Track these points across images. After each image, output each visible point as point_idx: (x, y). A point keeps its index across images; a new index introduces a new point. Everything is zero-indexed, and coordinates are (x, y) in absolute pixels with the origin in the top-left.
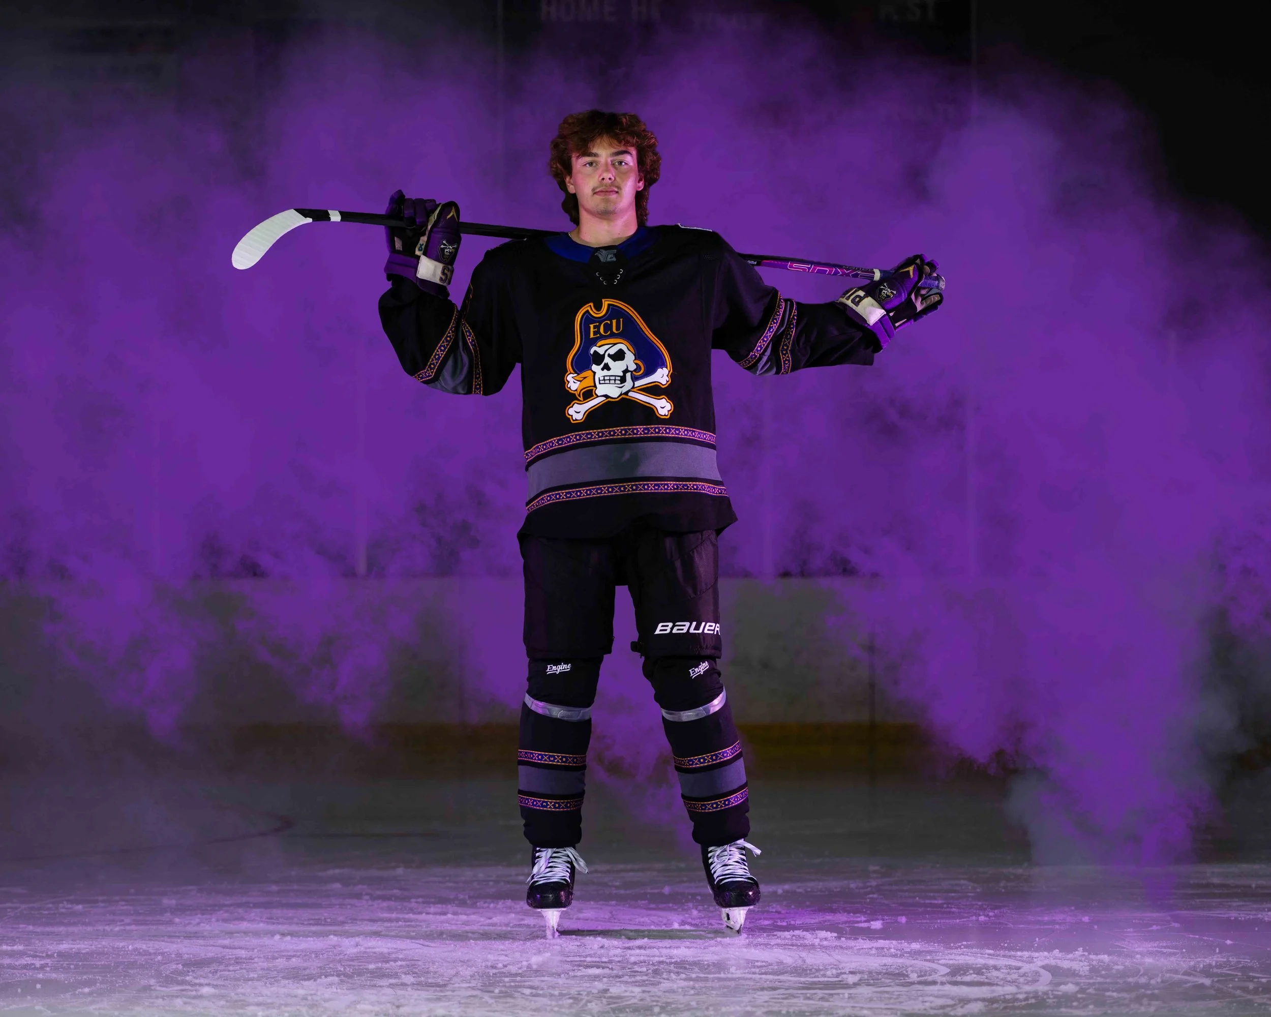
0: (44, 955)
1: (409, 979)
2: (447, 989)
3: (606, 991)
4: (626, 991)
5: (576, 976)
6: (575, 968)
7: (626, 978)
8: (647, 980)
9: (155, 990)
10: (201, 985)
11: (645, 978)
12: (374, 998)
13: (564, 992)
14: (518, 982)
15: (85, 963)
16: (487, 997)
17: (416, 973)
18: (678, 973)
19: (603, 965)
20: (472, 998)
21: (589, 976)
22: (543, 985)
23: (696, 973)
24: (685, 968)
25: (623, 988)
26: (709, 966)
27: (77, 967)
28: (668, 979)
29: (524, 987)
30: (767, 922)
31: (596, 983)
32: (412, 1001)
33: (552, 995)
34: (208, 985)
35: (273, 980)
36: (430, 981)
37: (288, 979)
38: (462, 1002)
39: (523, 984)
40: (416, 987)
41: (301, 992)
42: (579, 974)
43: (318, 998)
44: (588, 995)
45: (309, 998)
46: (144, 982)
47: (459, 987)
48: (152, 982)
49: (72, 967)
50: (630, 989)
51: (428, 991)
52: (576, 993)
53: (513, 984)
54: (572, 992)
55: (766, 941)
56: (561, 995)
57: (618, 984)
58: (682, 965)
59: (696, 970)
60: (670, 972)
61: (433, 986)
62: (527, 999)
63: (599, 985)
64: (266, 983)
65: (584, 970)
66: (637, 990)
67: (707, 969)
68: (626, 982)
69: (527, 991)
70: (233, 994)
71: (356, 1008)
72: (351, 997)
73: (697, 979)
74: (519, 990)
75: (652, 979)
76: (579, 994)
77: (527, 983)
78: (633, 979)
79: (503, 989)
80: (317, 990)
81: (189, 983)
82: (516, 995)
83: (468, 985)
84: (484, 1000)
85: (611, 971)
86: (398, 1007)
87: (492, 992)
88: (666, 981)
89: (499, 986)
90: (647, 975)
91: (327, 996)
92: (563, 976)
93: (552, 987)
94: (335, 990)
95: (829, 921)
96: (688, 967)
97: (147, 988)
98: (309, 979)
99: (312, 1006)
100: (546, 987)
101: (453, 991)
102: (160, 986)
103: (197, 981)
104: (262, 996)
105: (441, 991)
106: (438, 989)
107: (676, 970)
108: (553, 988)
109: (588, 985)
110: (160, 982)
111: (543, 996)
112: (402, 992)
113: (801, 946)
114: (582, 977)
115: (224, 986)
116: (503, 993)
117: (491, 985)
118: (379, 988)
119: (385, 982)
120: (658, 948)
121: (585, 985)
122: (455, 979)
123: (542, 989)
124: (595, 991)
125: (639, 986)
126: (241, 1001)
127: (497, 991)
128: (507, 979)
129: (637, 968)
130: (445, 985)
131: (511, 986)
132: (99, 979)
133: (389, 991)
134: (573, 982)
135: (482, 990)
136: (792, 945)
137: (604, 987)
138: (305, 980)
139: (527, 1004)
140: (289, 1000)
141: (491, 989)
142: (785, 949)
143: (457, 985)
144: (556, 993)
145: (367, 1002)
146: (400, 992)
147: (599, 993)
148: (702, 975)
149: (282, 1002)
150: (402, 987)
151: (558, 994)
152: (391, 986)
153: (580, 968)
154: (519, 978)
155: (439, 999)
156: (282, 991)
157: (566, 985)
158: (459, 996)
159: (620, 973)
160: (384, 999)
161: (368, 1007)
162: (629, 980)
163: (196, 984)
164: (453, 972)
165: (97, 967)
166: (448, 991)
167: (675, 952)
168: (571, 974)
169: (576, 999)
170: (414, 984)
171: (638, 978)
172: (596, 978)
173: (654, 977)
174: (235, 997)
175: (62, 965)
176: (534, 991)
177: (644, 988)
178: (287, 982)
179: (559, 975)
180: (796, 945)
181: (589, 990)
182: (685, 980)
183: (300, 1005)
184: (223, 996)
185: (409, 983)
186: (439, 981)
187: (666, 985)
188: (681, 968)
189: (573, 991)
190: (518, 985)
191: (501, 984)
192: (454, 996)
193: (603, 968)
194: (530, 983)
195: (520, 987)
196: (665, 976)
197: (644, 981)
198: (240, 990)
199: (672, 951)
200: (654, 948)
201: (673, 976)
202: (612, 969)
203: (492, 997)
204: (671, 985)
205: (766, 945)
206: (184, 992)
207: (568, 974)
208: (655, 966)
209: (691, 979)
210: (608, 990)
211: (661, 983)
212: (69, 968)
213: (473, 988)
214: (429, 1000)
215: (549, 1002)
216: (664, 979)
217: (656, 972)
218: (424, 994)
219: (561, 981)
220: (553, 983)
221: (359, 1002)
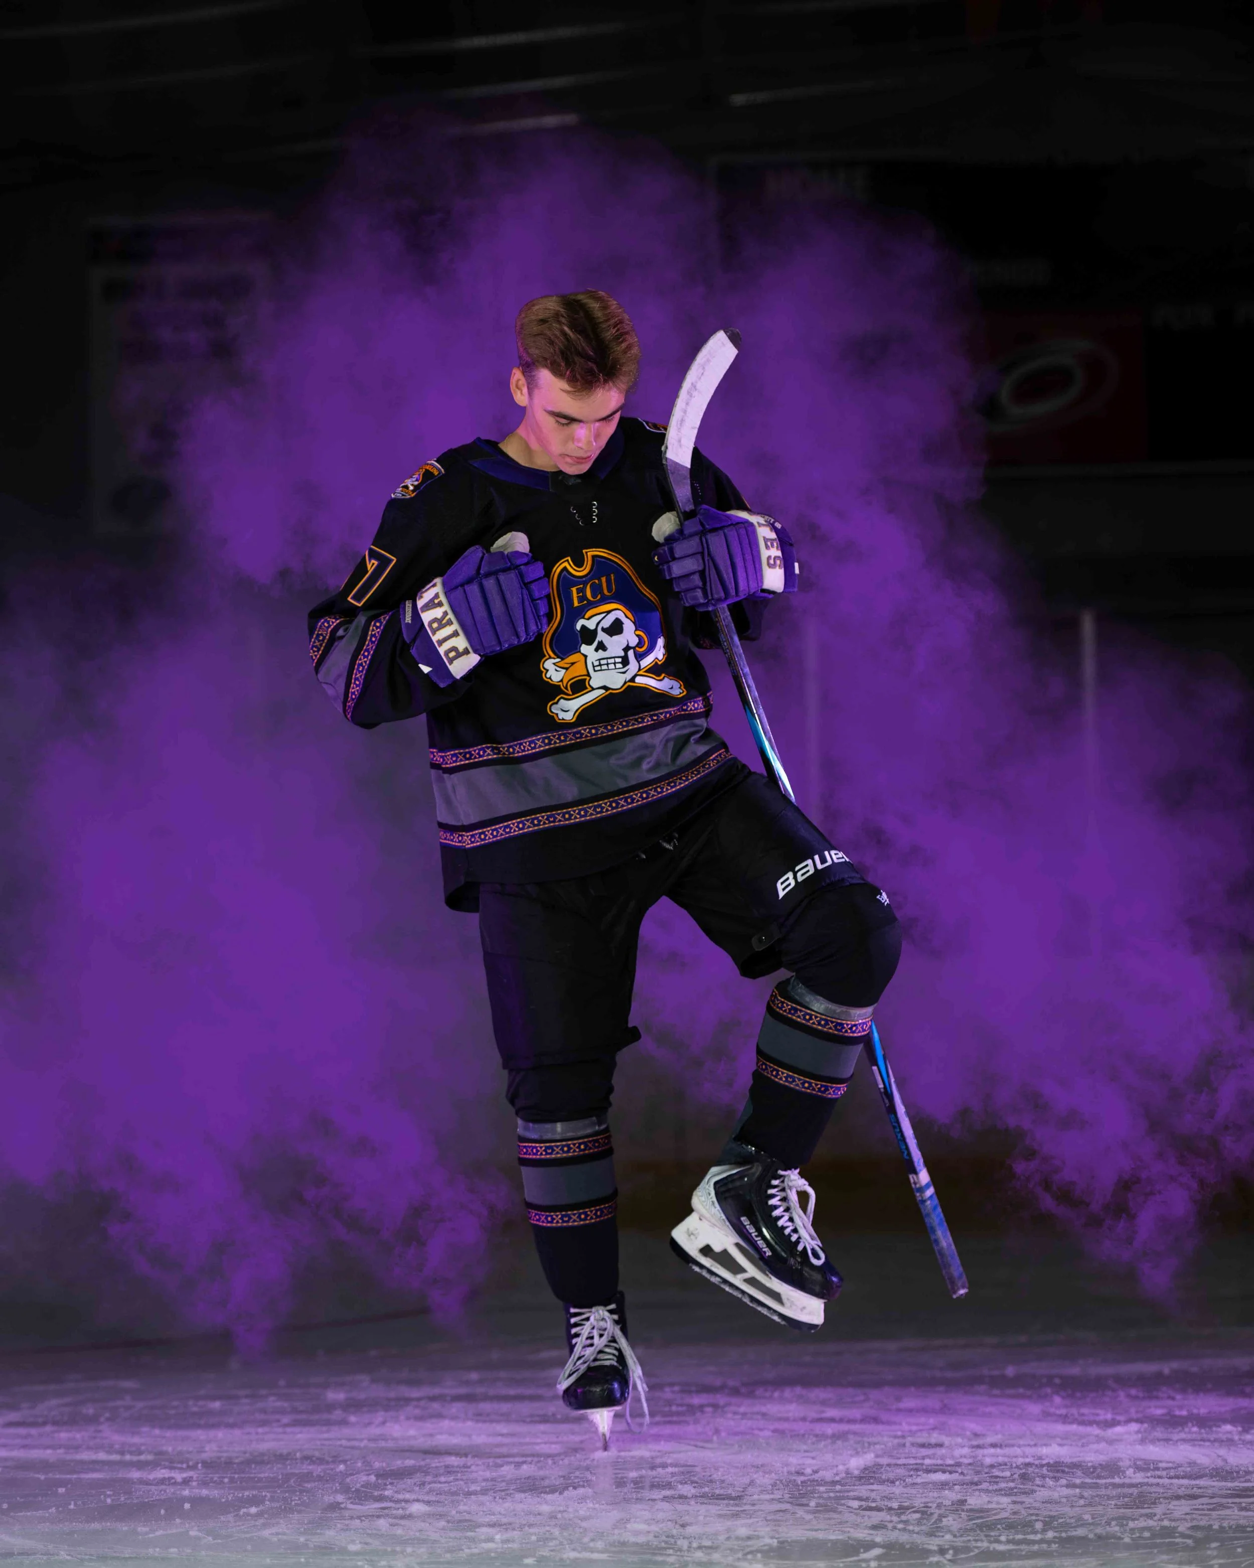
0: (184, 1466)
1: (687, 1490)
2: (744, 1501)
3: (963, 1502)
4: (989, 1502)
5: (916, 1484)
6: (912, 1473)
7: (985, 1486)
8: (1016, 1488)
9: (345, 1508)
10: (407, 1501)
11: (1012, 1485)
12: (647, 1515)
13: (906, 1504)
14: (837, 1492)
15: (243, 1475)
16: (800, 1512)
17: (697, 1483)
18: (1056, 1479)
19: (949, 1468)
20: (781, 1514)
21: (934, 1483)
22: (873, 1495)
23: (1079, 1477)
24: (1063, 1472)
25: (985, 1498)
26: (1095, 1468)
27: (232, 1480)
28: (1043, 1486)
29: (848, 1498)
30: (1159, 1412)
31: (947, 1492)
32: (701, 1518)
33: (891, 1509)
34: (418, 1500)
35: (503, 1493)
36: (717, 1492)
37: (524, 1492)
38: (769, 1518)
39: (846, 1494)
40: (700, 1500)
41: (545, 1508)
42: (919, 1480)
43: (572, 1516)
44: (939, 1506)
45: (559, 1516)
46: (328, 1499)
47: (759, 1500)
48: (340, 1498)
49: (226, 1480)
50: (995, 1499)
51: (719, 1505)
52: (923, 1505)
53: (832, 1495)
54: (916, 1505)
55: (1165, 1436)
56: (902, 1509)
57: (977, 1493)
58: (1057, 1468)
59: (1079, 1473)
60: (1043, 1477)
61: (724, 1499)
62: (857, 1514)
63: (950, 1496)
64: (495, 1498)
65: (925, 1475)
66: (1005, 1500)
67: (1093, 1472)
68: (987, 1491)
69: (855, 1504)
70: (454, 1512)
71: (625, 1528)
72: (615, 1514)
73: (1083, 1486)
74: (843, 1502)
75: (1022, 1486)
76: (927, 1507)
77: (851, 1494)
78: (995, 1487)
79: (821, 1501)
80: (567, 1506)
81: (390, 1499)
82: (840, 1508)
83: (772, 1496)
84: (798, 1516)
85: (962, 1477)
86: (683, 1526)
87: (807, 1505)
88: (1042, 1489)
89: (814, 1497)
90: (1013, 1481)
91: (582, 1513)
92: (897, 1483)
93: (887, 1498)
94: (591, 1505)
95: (1245, 1408)
96: (1066, 1470)
97: (335, 1506)
98: (553, 1492)
99: (563, 1528)
100: (878, 1498)
101: (754, 1505)
102: (352, 1503)
103: (401, 1497)
104: (494, 1514)
105: (736, 1505)
106: (732, 1502)
107: (1051, 1474)
108: (890, 1499)
109: (936, 1494)
110: (350, 1498)
111: (878, 1509)
112: (685, 1507)
113: (1215, 1440)
114: (925, 1485)
115: (438, 1502)
116: (822, 1506)
117: (802, 1496)
118: (650, 1502)
119: (657, 1494)
120: (1019, 1446)
121: (931, 1494)
122: (751, 1490)
123: (874, 1501)
124: (948, 1503)
125: (1006, 1495)
126: (466, 1521)
127: (813, 1504)
128: (822, 1489)
129: (996, 1472)
130: (739, 1498)
131: (830, 1498)
132: (266, 1496)
133: (666, 1505)
134: (914, 1491)
135: (791, 1503)
136: (1203, 1440)
137: (959, 1497)
138: (545, 1493)
139: (859, 1520)
140: (532, 1519)
141: (804, 1501)
142: (1194, 1445)
143: (756, 1497)
144: (895, 1505)
145: (638, 1520)
146: (680, 1507)
147: (953, 1504)
148: (1088, 1480)
149: (524, 1522)
150: (681, 1501)
151: (897, 1507)
152: (665, 1499)
153: (919, 1473)
154: (838, 1487)
155: (736, 1515)
156: (519, 1507)
157: (906, 1495)
158: (762, 1511)
159: (976, 1479)
160: (660, 1515)
161: (642, 1527)
162: (991, 1488)
163: (398, 1501)
164: (746, 1480)
165: (260, 1480)
166: (745, 1504)
167: (1044, 1451)
168: (909, 1480)
169: (925, 1513)
170: (696, 1496)
171: (1003, 1485)
172: (944, 1485)
173: (1023, 1484)
174: (458, 1517)
175: (212, 1478)
176: (863, 1503)
177: (1014, 1498)
178: (523, 1495)
179: (893, 1482)
180: (1209, 1440)
181: (939, 1501)
182: (1067, 1486)
183: (549, 1525)
184: (441, 1515)
185: (690, 1495)
186: (730, 1491)
187: (1042, 1494)
188: (1058, 1471)
189: (918, 1503)
190: (840, 1496)
191: (816, 1495)
192: (755, 1511)
193: (951, 1473)
194: (855, 1493)
195: (843, 1498)
196: (1038, 1481)
197: (1012, 1489)
198: (462, 1508)
199: (1040, 1449)
200: (1013, 1446)
201: (1050, 1483)
202: (962, 1473)
203: (808, 1512)
204: (1051, 1493)
205: (1167, 1440)
206: (386, 1511)
207: (904, 1481)
208: (1021, 1469)
209: (1074, 1486)
210: (966, 1501)
211: (1035, 1491)
212: (222, 1482)
213: (780, 1501)
214: (720, 1516)
215: (888, 1518)
216: (1038, 1486)
217: (1024, 1477)
218: (714, 1509)
219: (897, 1490)
220: (888, 1492)
221: (628, 1521)
